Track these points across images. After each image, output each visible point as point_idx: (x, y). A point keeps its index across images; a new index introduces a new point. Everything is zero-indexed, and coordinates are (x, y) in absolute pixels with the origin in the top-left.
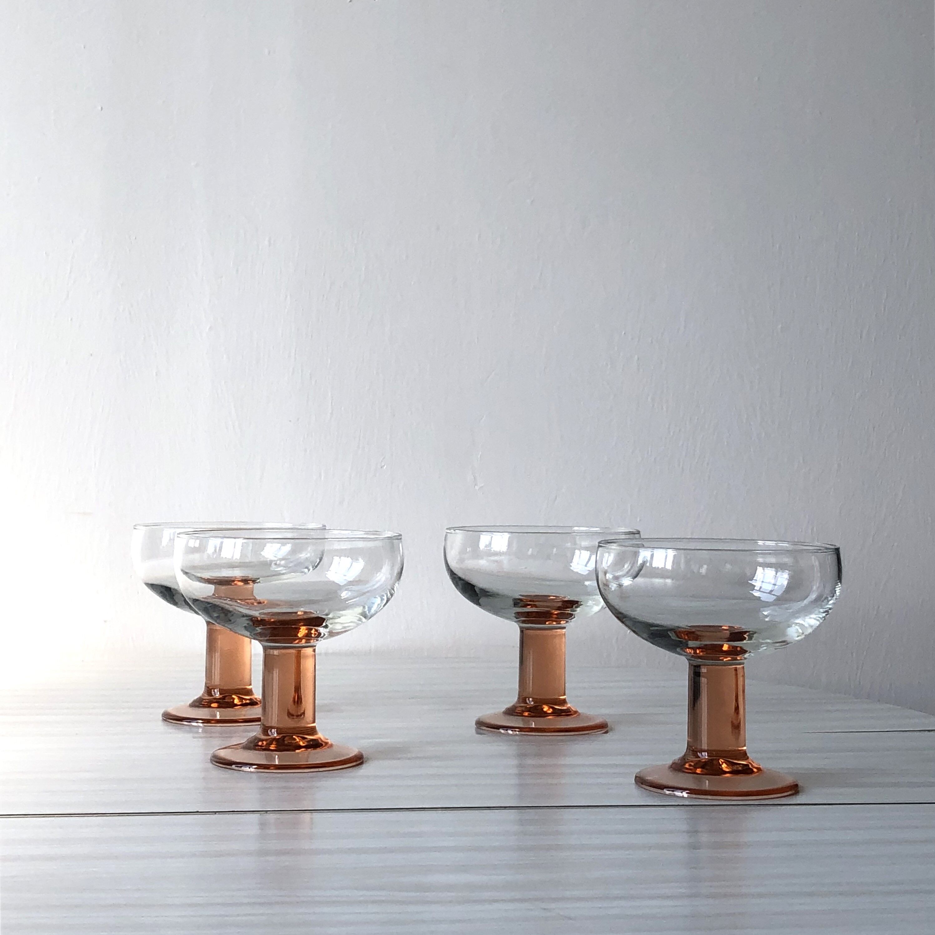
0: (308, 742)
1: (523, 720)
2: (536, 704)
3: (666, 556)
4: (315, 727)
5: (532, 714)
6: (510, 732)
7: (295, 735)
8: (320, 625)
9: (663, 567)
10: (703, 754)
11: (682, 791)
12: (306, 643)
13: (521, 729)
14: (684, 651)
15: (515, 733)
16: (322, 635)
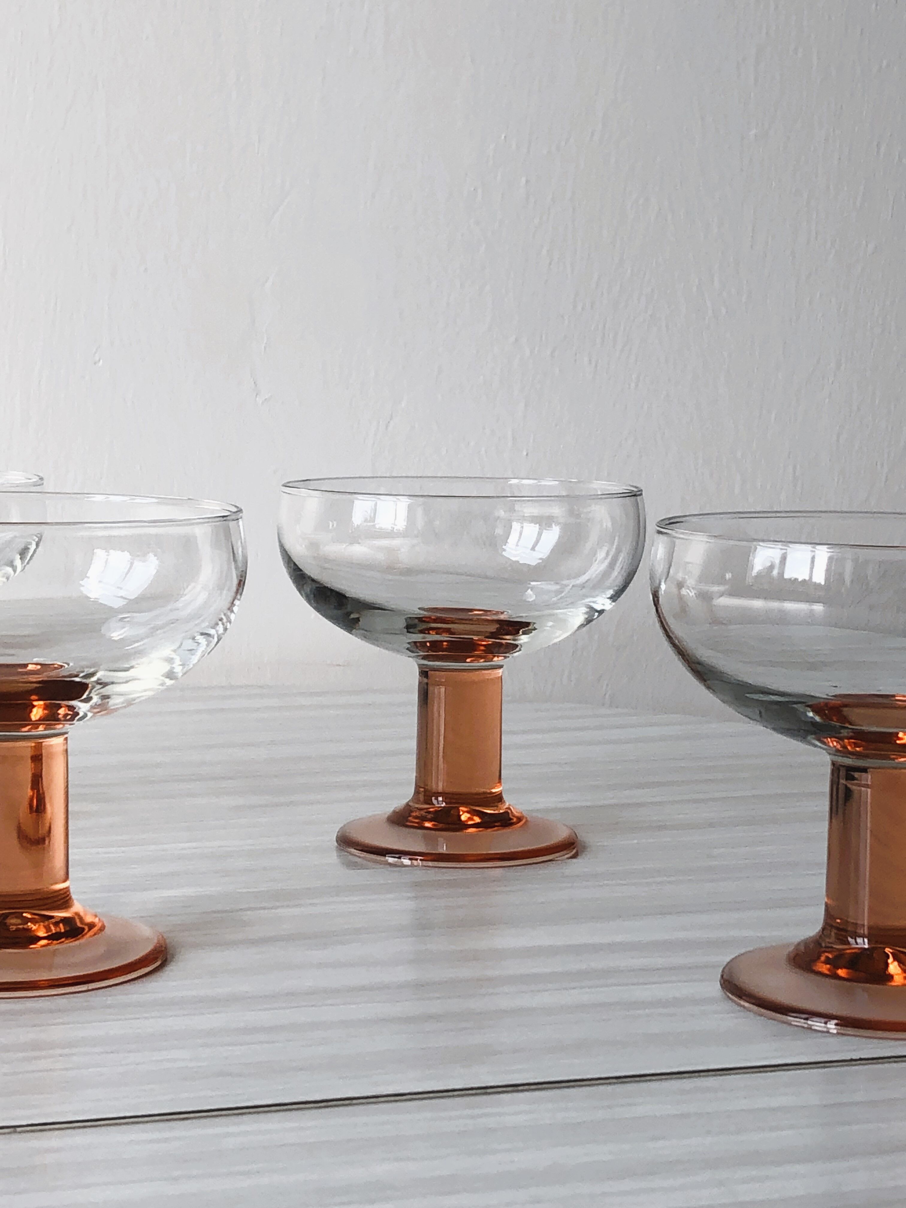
0: (56, 924)
1: (425, 837)
2: (448, 806)
3: (813, 558)
4: (67, 889)
5: (441, 825)
6: (406, 861)
7: (26, 913)
8: (77, 696)
9: (807, 578)
10: (860, 940)
11: (826, 1020)
12: (45, 729)
13: (427, 856)
14: (824, 743)
15: (415, 862)
16: (81, 714)
